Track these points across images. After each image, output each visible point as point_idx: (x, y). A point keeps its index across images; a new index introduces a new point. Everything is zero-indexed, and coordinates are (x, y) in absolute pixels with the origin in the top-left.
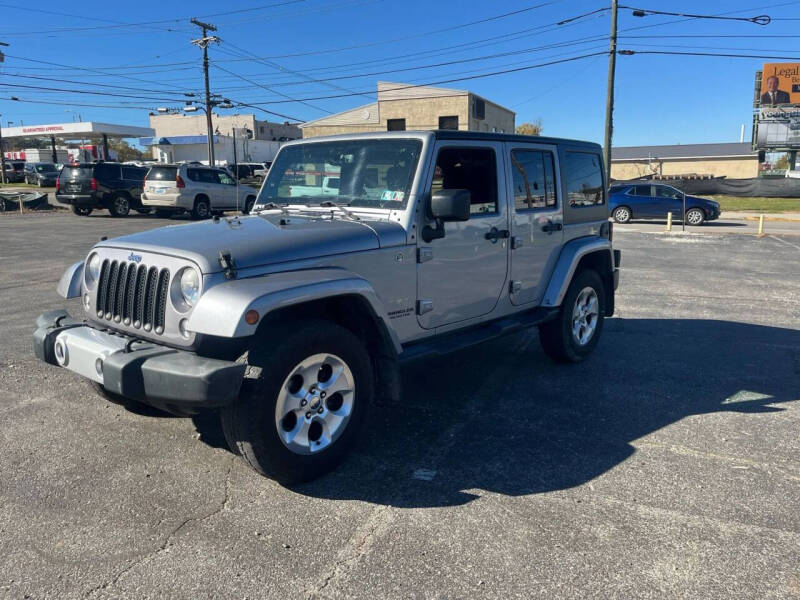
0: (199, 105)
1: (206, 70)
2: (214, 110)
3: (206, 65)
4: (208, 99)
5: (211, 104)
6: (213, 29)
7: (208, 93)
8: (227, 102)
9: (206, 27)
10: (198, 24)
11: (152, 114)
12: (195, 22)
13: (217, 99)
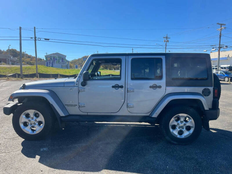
0: (216, 48)
1: (220, 38)
2: (221, 49)
3: (220, 36)
4: (219, 46)
5: (220, 48)
6: (224, 25)
7: (220, 44)
8: (226, 46)
9: (221, 25)
10: (220, 24)
11: (211, 52)
12: (218, 24)
13: (222, 46)
